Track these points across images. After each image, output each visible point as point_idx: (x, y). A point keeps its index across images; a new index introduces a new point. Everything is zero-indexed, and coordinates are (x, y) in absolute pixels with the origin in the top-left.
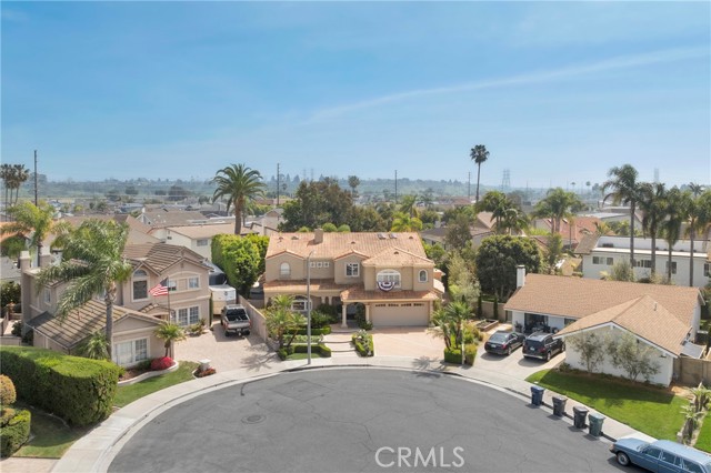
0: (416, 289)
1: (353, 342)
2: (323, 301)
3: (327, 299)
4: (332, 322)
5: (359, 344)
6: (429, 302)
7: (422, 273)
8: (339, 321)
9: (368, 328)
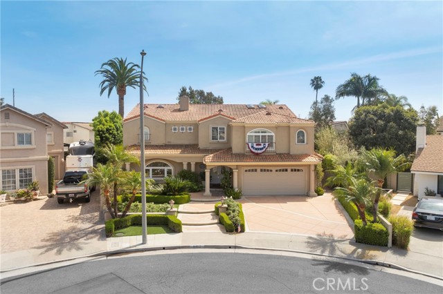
0: (293, 152)
1: (216, 213)
2: (185, 167)
3: (189, 164)
4: (192, 190)
5: (223, 215)
6: (309, 166)
7: (301, 134)
8: (201, 189)
9: (237, 197)
